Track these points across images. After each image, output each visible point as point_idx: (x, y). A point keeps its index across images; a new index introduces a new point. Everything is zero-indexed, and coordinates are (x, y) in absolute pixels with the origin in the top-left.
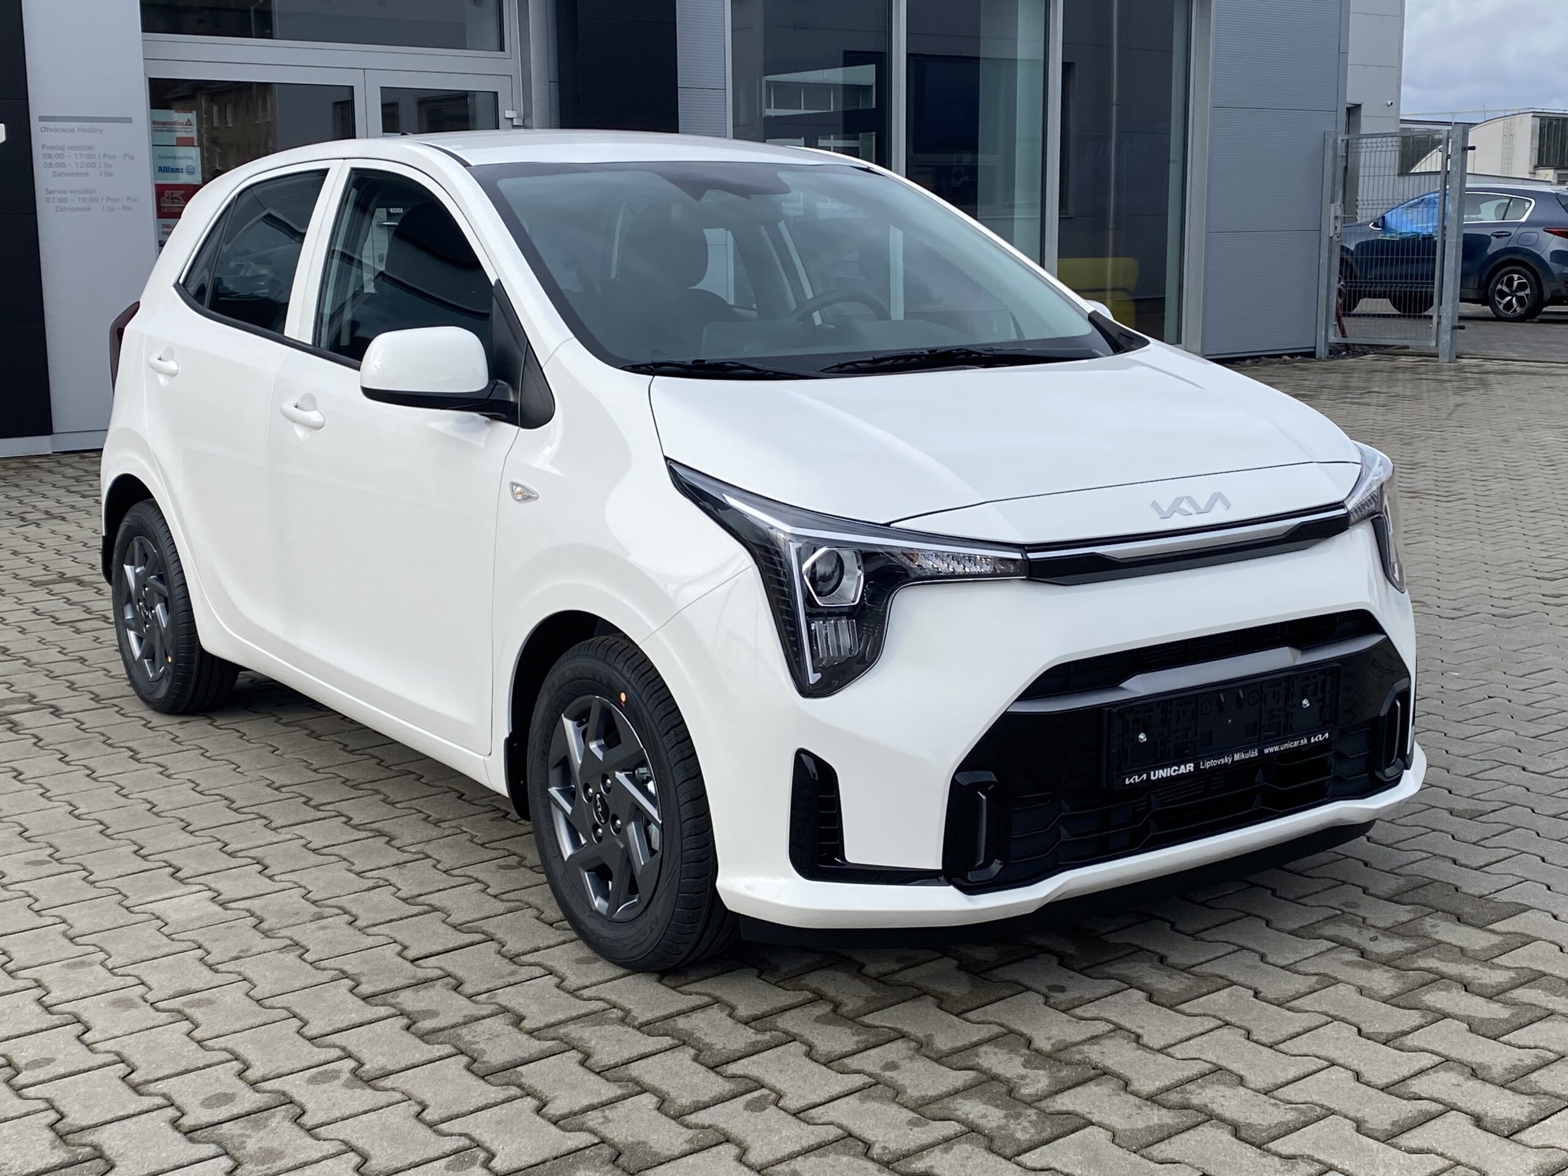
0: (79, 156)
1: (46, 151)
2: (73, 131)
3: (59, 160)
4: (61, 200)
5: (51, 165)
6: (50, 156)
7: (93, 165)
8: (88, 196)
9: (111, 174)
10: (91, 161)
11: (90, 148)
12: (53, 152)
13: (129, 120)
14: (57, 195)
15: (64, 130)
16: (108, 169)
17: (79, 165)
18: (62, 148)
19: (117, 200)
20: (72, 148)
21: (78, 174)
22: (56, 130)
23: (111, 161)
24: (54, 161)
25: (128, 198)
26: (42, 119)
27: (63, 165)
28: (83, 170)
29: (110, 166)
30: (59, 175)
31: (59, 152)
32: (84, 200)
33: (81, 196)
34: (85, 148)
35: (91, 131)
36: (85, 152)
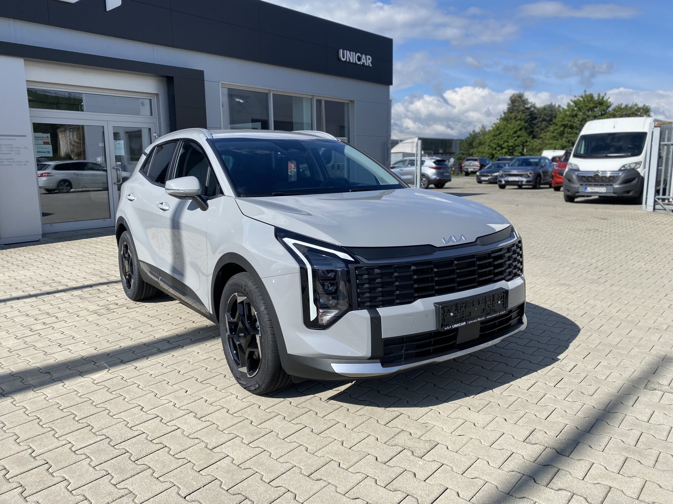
0: (7, 148)
2: (5, 139)
7: (12, 151)
8: (11, 161)
9: (19, 154)
10: (12, 149)
11: (11, 145)
13: (25, 136)
15: (1, 139)
16: (18, 152)
17: (8, 150)
19: (21, 162)
20: (5, 145)
21: (7, 154)
23: (18, 149)
25: (26, 161)
27: (2, 151)
28: (9, 152)
29: (19, 151)
32: (10, 162)
33: (9, 161)
34: (9, 145)
35: (12, 139)
36: (10, 146)
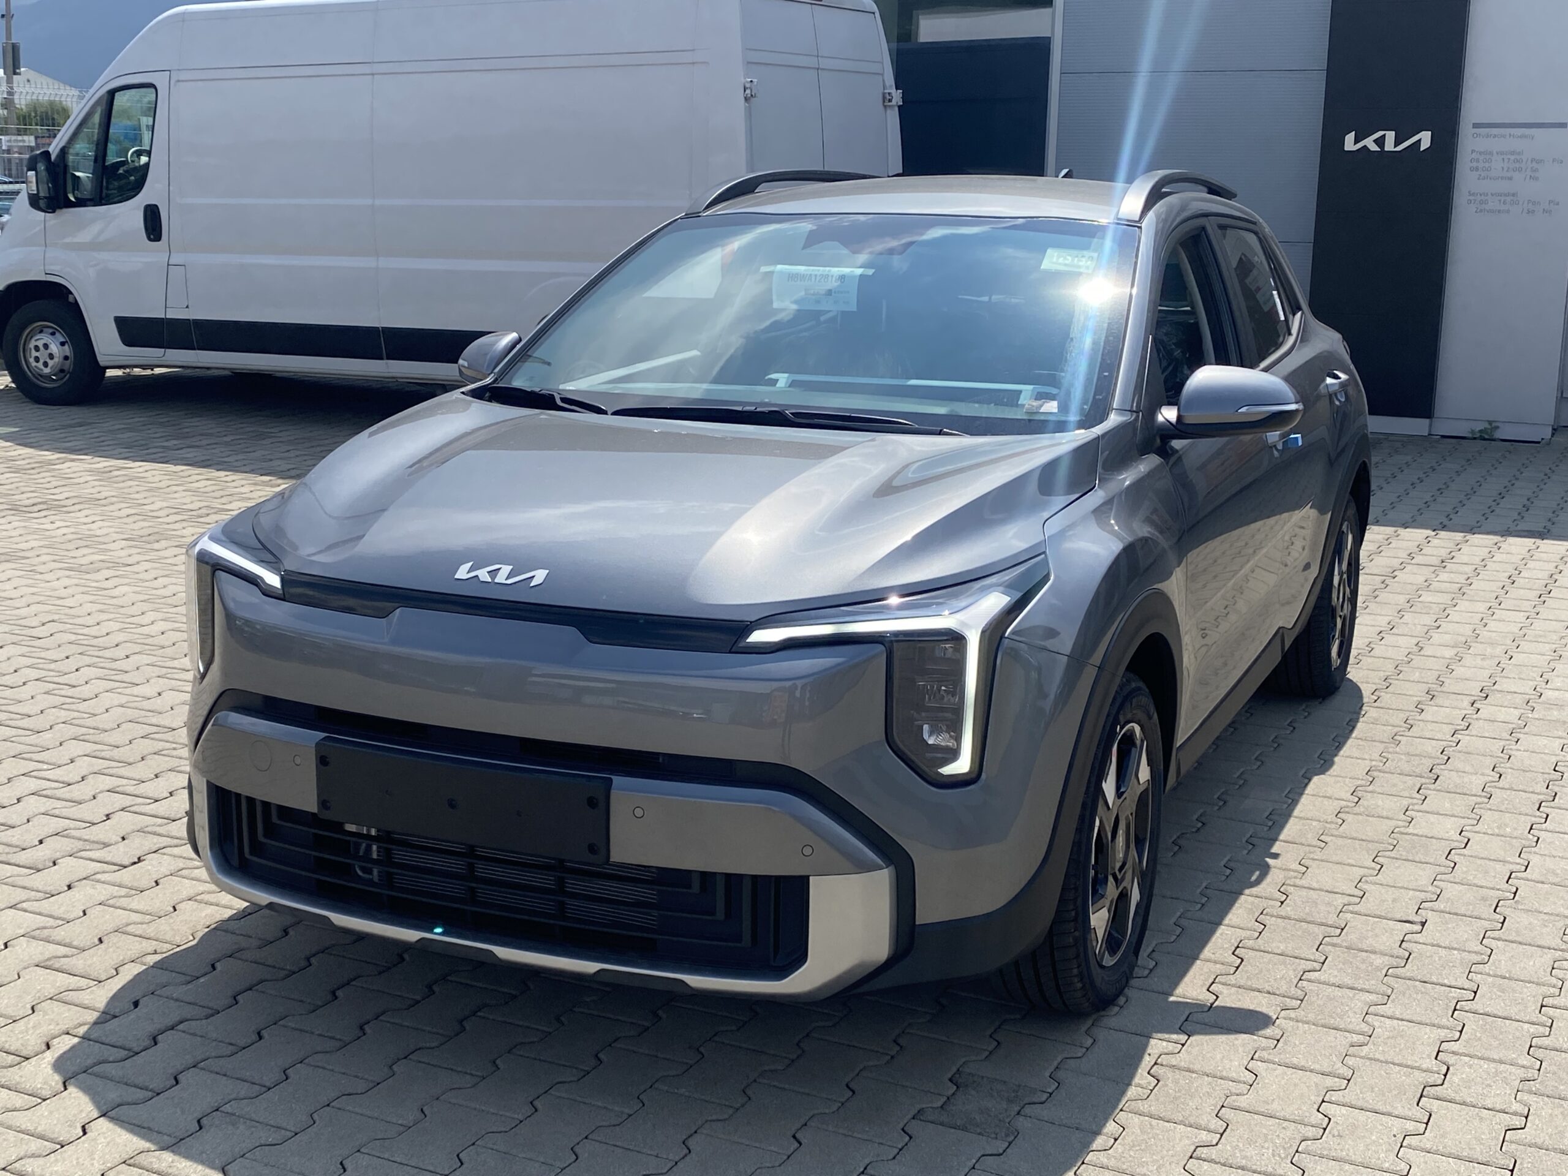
0: (1506, 160)
1: (1474, 155)
2: (1504, 136)
3: (1487, 165)
4: (1482, 202)
5: (1477, 169)
6: (1478, 161)
7: (1520, 170)
8: (1508, 199)
9: (1537, 179)
10: (1517, 165)
11: (1519, 154)
12: (1481, 158)
14: (1479, 198)
15: (1495, 136)
16: (1533, 173)
17: (1506, 169)
18: (1491, 153)
19: (1539, 203)
20: (1502, 153)
21: (1502, 178)
22: (1488, 136)
23: (1534, 165)
24: (1481, 165)
25: (1550, 202)
26: (1476, 126)
27: (1488, 169)
28: (1509, 175)
29: (1536, 170)
30: (1484, 179)
31: (1488, 157)
32: (1504, 203)
33: (1503, 199)
34: (1513, 153)
35: (1522, 136)
36: (1512, 158)
